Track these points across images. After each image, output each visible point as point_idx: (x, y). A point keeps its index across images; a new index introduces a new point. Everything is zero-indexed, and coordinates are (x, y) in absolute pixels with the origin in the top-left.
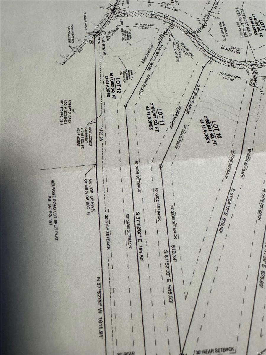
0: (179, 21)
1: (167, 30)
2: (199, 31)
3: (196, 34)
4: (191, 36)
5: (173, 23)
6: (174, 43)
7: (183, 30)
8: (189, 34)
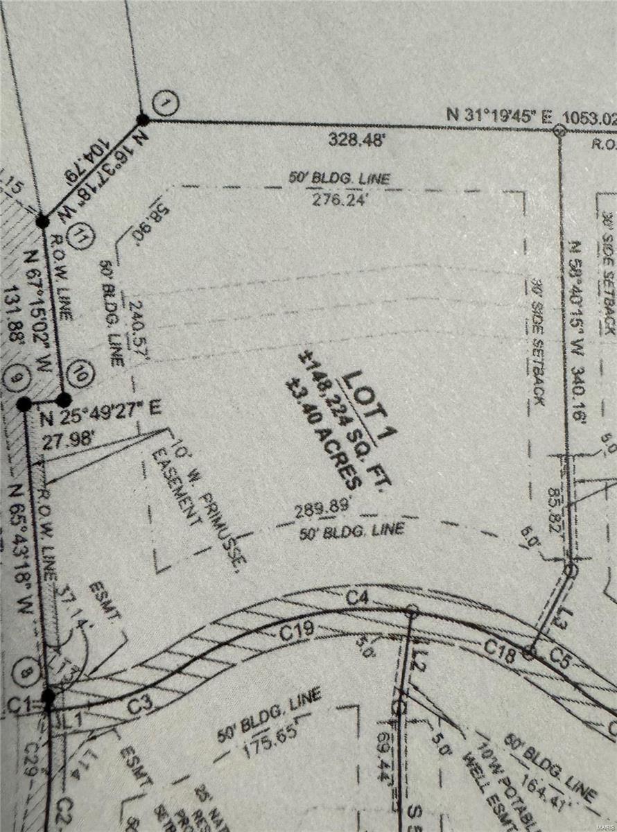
0: (437, 595)
1: (402, 692)
2: (556, 612)
3: (553, 641)
4: (535, 666)
5: (415, 624)
6: (469, 760)
7: (481, 650)
8: (520, 662)
